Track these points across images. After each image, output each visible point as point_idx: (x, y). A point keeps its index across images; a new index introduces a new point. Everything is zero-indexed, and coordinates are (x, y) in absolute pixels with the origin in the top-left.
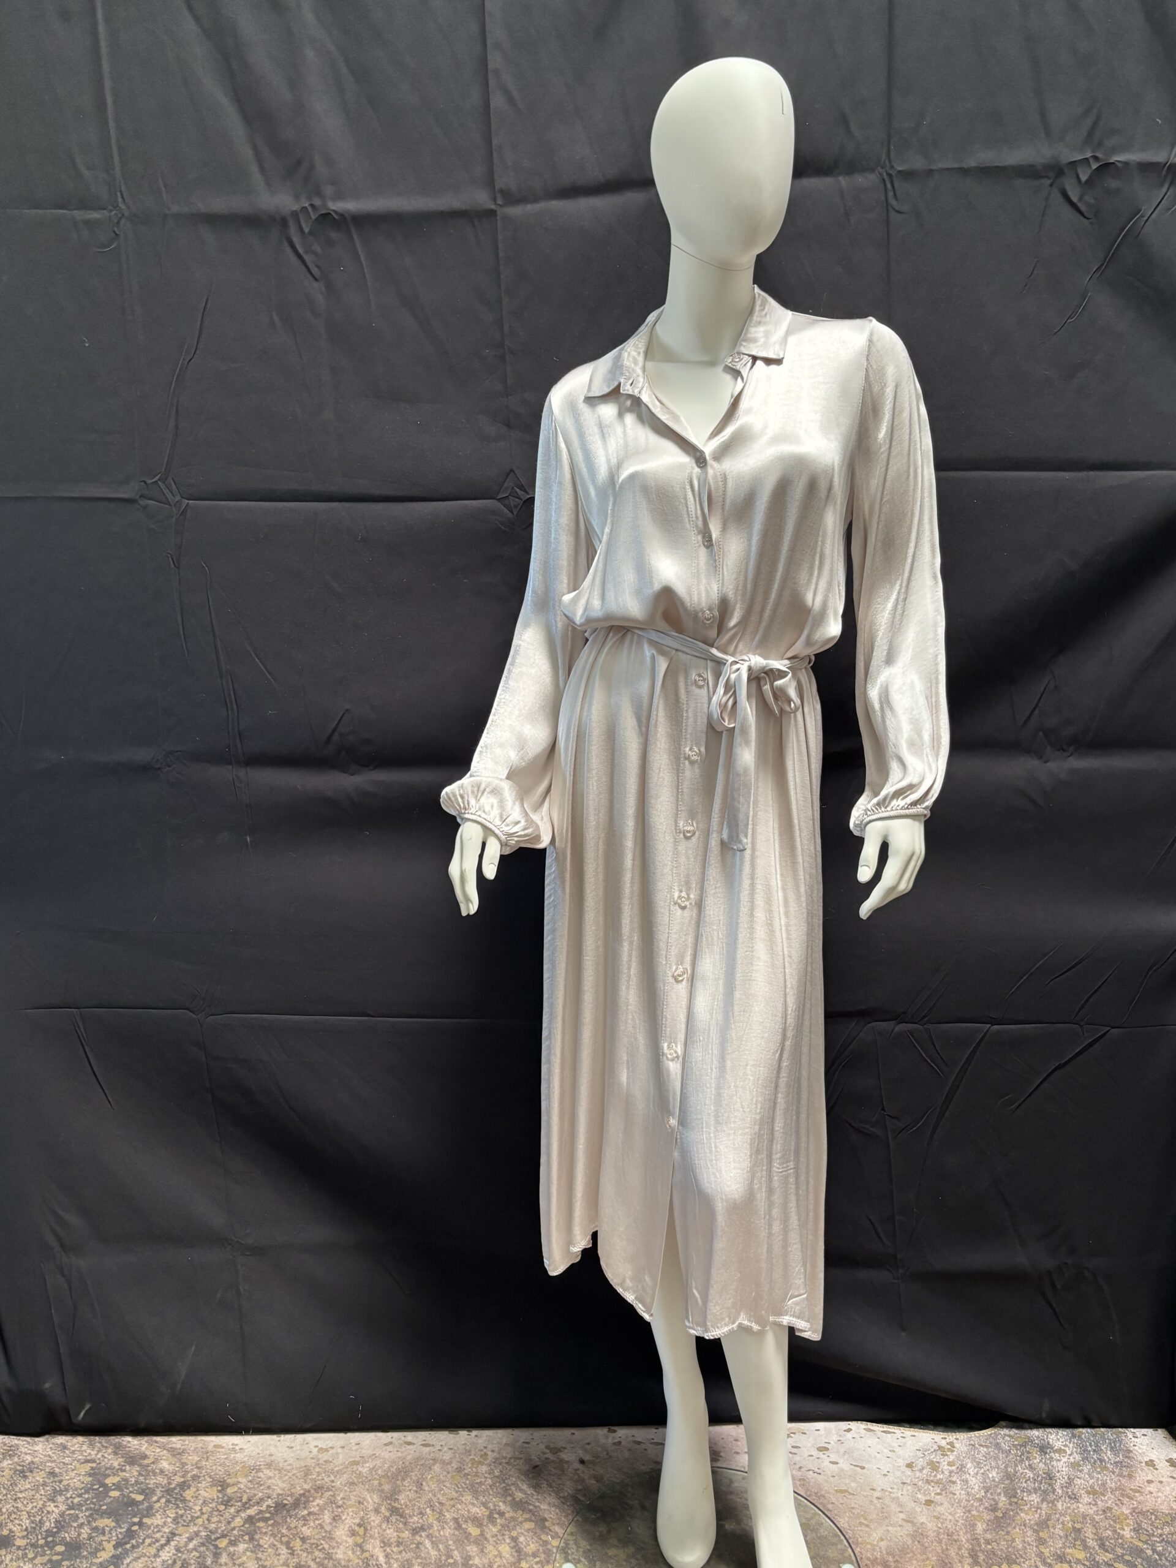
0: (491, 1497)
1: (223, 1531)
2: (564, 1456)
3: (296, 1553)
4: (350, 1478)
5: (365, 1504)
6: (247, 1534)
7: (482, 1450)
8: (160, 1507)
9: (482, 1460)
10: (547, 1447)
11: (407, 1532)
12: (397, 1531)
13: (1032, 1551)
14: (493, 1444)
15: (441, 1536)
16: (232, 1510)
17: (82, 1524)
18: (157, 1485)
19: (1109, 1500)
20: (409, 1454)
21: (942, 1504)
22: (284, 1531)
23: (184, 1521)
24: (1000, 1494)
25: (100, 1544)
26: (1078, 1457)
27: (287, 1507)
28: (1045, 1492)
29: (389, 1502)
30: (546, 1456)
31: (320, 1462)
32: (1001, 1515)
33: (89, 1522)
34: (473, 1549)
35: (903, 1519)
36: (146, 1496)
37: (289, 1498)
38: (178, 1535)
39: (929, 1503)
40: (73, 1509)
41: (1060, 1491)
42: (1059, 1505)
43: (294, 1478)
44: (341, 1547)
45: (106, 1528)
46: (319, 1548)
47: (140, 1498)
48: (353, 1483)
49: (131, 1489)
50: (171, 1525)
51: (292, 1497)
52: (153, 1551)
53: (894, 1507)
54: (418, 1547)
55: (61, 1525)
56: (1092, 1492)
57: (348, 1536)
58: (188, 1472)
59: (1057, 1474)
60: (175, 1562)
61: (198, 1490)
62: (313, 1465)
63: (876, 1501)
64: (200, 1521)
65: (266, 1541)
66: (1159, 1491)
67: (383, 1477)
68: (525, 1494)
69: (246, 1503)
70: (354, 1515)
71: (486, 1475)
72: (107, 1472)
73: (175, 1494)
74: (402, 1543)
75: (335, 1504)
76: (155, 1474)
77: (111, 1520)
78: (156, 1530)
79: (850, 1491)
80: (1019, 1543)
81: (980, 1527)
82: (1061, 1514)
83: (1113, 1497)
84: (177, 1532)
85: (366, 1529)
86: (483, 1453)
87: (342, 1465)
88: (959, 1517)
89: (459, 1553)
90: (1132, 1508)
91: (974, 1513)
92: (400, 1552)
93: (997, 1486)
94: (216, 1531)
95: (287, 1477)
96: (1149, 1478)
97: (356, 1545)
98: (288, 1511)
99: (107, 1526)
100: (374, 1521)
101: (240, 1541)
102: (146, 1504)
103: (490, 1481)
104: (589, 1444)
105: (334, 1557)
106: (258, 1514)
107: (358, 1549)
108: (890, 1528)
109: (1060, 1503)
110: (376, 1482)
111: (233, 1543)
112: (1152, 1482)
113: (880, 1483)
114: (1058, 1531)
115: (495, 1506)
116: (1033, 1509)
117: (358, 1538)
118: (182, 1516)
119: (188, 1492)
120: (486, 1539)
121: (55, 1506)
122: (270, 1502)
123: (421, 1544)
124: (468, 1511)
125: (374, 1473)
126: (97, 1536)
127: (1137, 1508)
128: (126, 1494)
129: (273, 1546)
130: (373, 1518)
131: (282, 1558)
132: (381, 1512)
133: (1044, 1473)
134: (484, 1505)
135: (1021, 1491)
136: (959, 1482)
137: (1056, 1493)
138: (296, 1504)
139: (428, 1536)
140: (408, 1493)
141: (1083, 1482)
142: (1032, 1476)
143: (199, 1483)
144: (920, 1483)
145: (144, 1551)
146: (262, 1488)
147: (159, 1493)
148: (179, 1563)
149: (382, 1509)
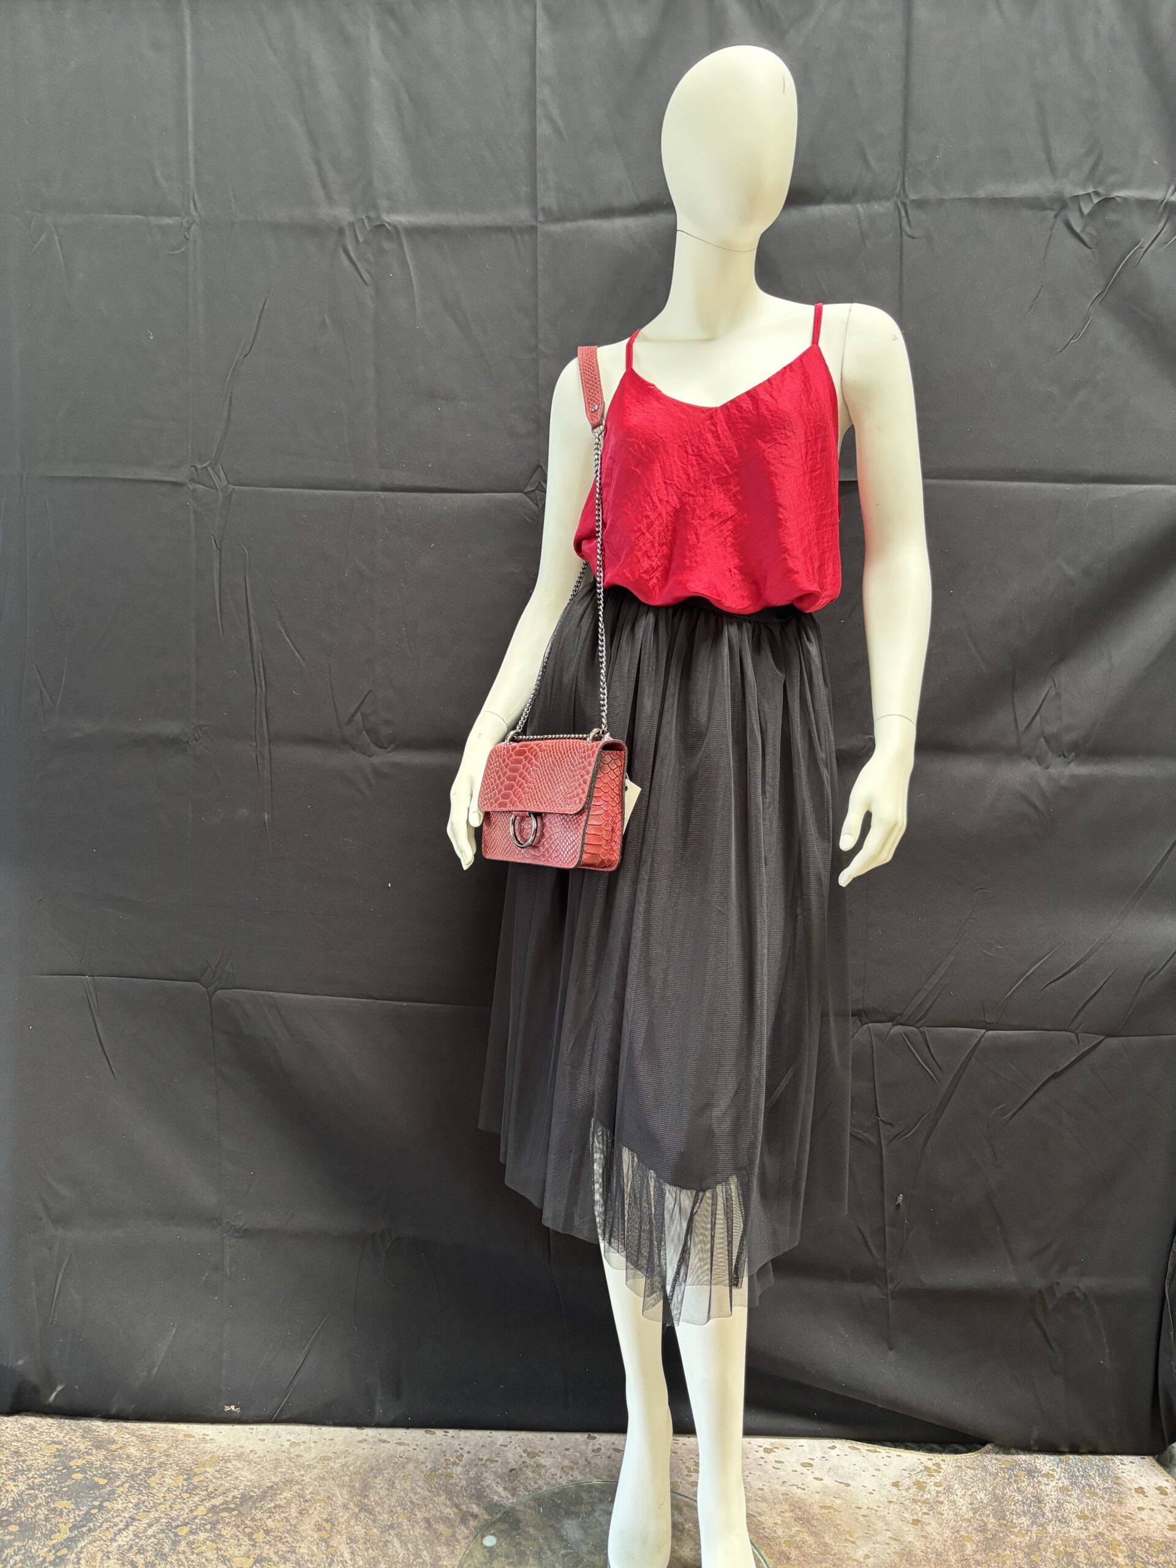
0: (464, 1498)
1: (185, 1519)
2: (542, 1460)
3: (258, 1545)
4: (321, 1472)
5: (334, 1499)
6: (209, 1523)
7: (458, 1451)
8: (123, 1492)
9: (457, 1461)
10: (524, 1451)
11: (375, 1530)
12: (365, 1528)
14: (470, 1445)
15: (410, 1535)
16: (197, 1499)
17: (40, 1504)
18: (122, 1470)
19: (1101, 1525)
20: (383, 1452)
21: (929, 1524)
22: (247, 1522)
23: (146, 1506)
24: (989, 1515)
25: (56, 1525)
26: (1066, 1482)
27: (253, 1499)
28: (1034, 1515)
29: (359, 1498)
30: (523, 1459)
31: (292, 1456)
32: (989, 1534)
33: (48, 1503)
34: (442, 1550)
35: (889, 1537)
36: (109, 1480)
37: (256, 1490)
38: (138, 1520)
39: (916, 1522)
40: (33, 1489)
41: (1050, 1515)
42: (1050, 1529)
43: (263, 1470)
44: (305, 1541)
45: (64, 1510)
46: (285, 1540)
47: (103, 1482)
48: (323, 1478)
49: (95, 1473)
50: (131, 1510)
51: (259, 1489)
52: (109, 1535)
53: (880, 1525)
54: (385, 1545)
55: (18, 1504)
56: (1082, 1517)
57: (313, 1530)
58: (155, 1459)
59: (1046, 1498)
60: (131, 1547)
61: (163, 1477)
62: (284, 1458)
63: (861, 1519)
64: (162, 1508)
65: (227, 1532)
66: (1151, 1518)
67: (355, 1474)
68: (500, 1497)
69: (212, 1492)
70: (322, 1510)
71: (461, 1477)
72: (72, 1455)
73: (140, 1481)
74: (369, 1541)
75: (303, 1497)
76: (121, 1459)
77: (70, 1502)
78: (115, 1514)
79: (835, 1506)
81: (969, 1548)
82: (1052, 1538)
83: (1104, 1522)
84: (137, 1517)
85: (333, 1525)
86: (459, 1454)
87: (313, 1459)
88: (947, 1537)
89: (428, 1553)
90: (1125, 1535)
91: (963, 1533)
92: (367, 1550)
93: (985, 1508)
94: (178, 1518)
95: (256, 1469)
96: (1140, 1506)
97: (321, 1539)
98: (254, 1503)
99: (65, 1508)
100: (342, 1517)
101: (201, 1530)
102: (108, 1488)
103: (465, 1482)
104: (567, 1449)
105: (297, 1551)
106: (220, 1504)
107: (324, 1544)
108: (877, 1547)
109: (1051, 1526)
110: (347, 1478)
111: (193, 1532)
112: (1144, 1509)
113: (866, 1502)
114: (1050, 1554)
115: (467, 1507)
116: (1023, 1532)
117: (325, 1532)
118: (144, 1502)
119: (152, 1479)
120: (457, 1540)
121: (15, 1486)
122: (236, 1493)
123: (389, 1542)
124: (441, 1511)
125: (345, 1469)
126: (54, 1518)
127: (1129, 1534)
128: (89, 1477)
129: (233, 1537)
130: (341, 1514)
131: (244, 1548)
132: (348, 1509)
133: (1033, 1497)
134: (457, 1506)
135: (1011, 1513)
136: (945, 1501)
137: (1046, 1517)
138: (263, 1497)
139: (397, 1535)
140: (380, 1490)
141: (1073, 1506)
142: (1020, 1499)
143: (165, 1470)
144: (907, 1502)
145: (101, 1535)
146: (229, 1478)
147: (123, 1478)
148: (135, 1548)
149: (351, 1505)
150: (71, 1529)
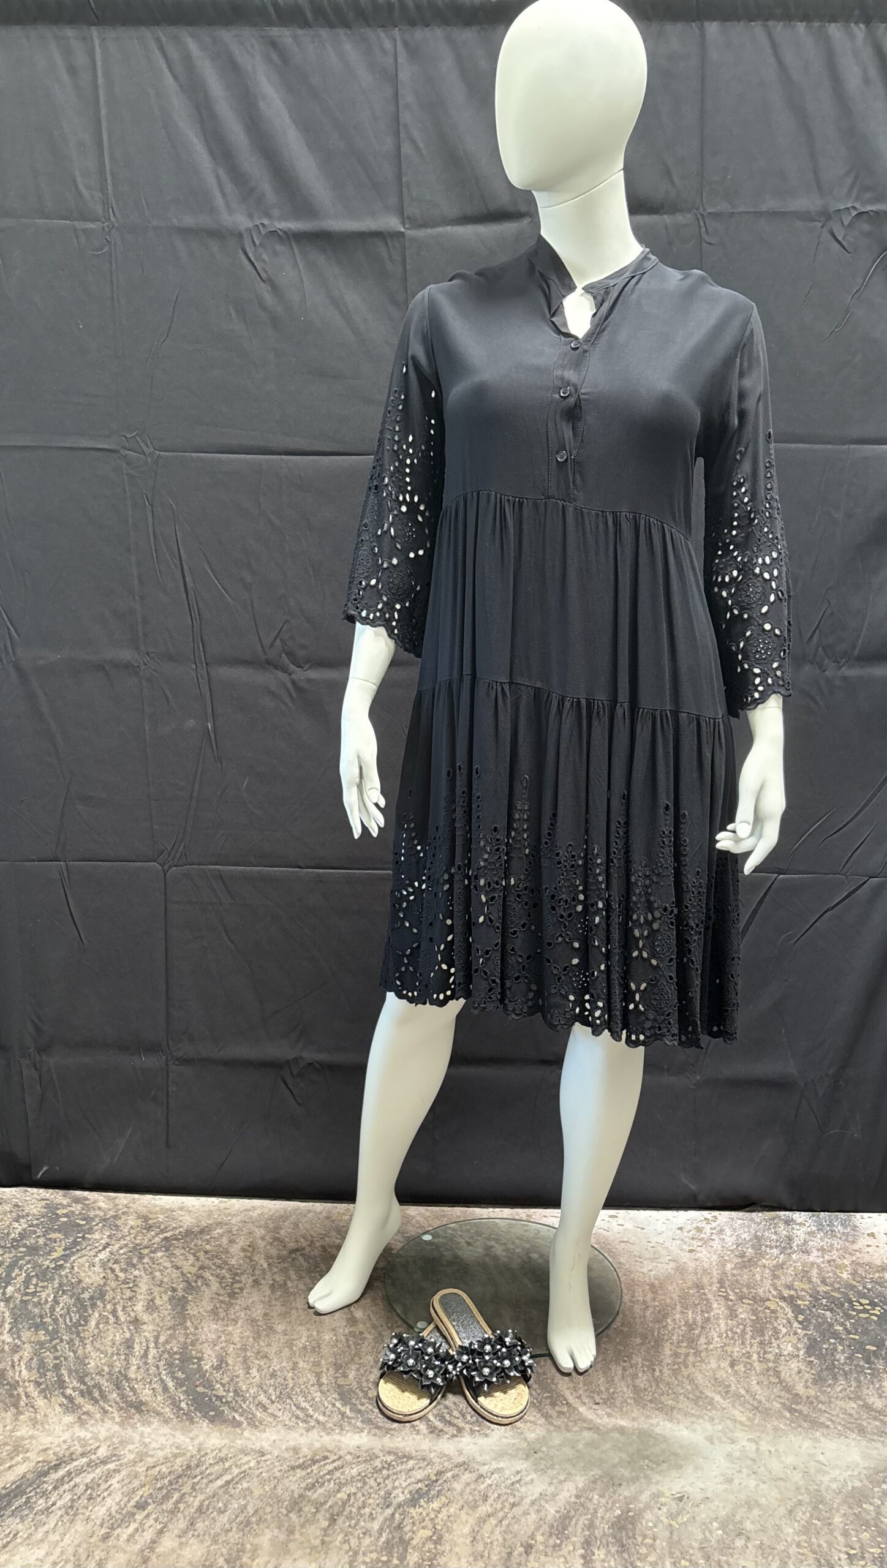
6: (164, 1247)
8: (98, 1229)
13: (768, 1283)
16: (153, 1233)
17: (40, 1236)
18: (96, 1216)
19: (834, 1255)
21: (702, 1252)
23: (117, 1237)
24: (748, 1248)
25: (53, 1247)
26: (814, 1228)
27: (194, 1233)
28: (783, 1248)
32: (746, 1259)
33: (44, 1235)
35: (669, 1260)
36: (87, 1222)
37: (196, 1228)
38: (112, 1245)
39: (691, 1251)
40: (33, 1227)
41: (796, 1248)
42: (794, 1256)
47: (83, 1222)
48: (245, 1222)
49: (76, 1217)
50: (106, 1239)
51: (198, 1228)
52: (92, 1253)
53: (664, 1252)
54: (293, 1259)
55: (23, 1236)
59: (795, 1238)
60: (109, 1260)
63: (650, 1249)
64: (128, 1238)
65: (177, 1252)
66: (875, 1252)
69: (163, 1229)
72: (58, 1207)
73: (110, 1222)
75: (231, 1232)
76: (94, 1209)
77: (60, 1234)
78: (95, 1241)
79: (632, 1241)
80: (758, 1277)
81: (729, 1266)
82: (794, 1262)
83: (837, 1253)
84: (111, 1243)
87: (237, 1211)
88: (713, 1260)
90: (852, 1261)
91: (727, 1258)
93: (746, 1243)
94: (141, 1244)
95: (195, 1217)
96: (868, 1244)
97: (246, 1257)
98: (195, 1235)
99: (58, 1238)
101: (158, 1251)
102: (87, 1227)
108: (659, 1265)
110: (263, 1222)
111: (152, 1252)
112: (870, 1246)
113: (656, 1238)
114: (791, 1271)
116: (773, 1258)
118: (114, 1234)
119: (119, 1221)
121: (19, 1225)
122: (181, 1229)
126: (50, 1243)
127: (855, 1261)
128: (72, 1220)
129: (183, 1254)
131: (190, 1262)
133: (785, 1237)
135: (765, 1247)
136: (717, 1240)
137: (792, 1249)
138: (202, 1232)
141: (815, 1243)
142: (775, 1238)
143: (128, 1216)
144: (686, 1239)
145: (86, 1253)
147: (97, 1220)
148: (112, 1261)
149: (267, 1238)
150: (64, 1250)
